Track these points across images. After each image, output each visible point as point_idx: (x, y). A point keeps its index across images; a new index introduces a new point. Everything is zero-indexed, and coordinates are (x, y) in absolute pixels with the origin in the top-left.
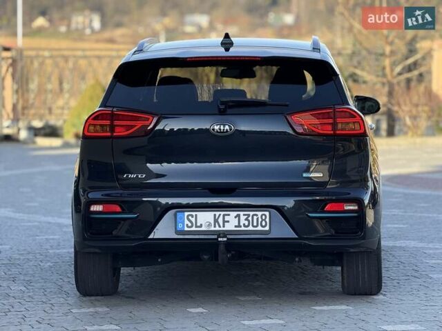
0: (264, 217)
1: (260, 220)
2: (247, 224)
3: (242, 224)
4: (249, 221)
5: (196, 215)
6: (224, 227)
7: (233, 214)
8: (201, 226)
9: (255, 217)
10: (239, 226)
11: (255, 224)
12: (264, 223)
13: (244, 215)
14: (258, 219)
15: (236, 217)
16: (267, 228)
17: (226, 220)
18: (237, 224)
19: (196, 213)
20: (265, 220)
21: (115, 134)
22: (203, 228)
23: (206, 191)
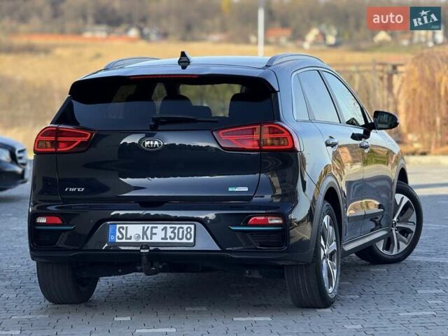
0: (189, 230)
1: (185, 232)
2: (172, 237)
3: (168, 237)
4: (175, 233)
5: (127, 227)
6: (151, 239)
7: (161, 227)
8: (130, 238)
9: (181, 230)
10: (166, 238)
11: (180, 237)
12: (189, 236)
13: (171, 228)
14: (183, 232)
15: (162, 230)
16: (192, 241)
17: (154, 232)
18: (164, 237)
19: (127, 225)
20: (190, 233)
21: (59, 150)
22: (133, 240)
23: (137, 204)
